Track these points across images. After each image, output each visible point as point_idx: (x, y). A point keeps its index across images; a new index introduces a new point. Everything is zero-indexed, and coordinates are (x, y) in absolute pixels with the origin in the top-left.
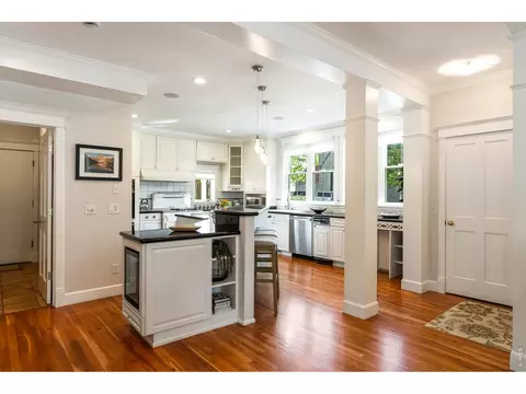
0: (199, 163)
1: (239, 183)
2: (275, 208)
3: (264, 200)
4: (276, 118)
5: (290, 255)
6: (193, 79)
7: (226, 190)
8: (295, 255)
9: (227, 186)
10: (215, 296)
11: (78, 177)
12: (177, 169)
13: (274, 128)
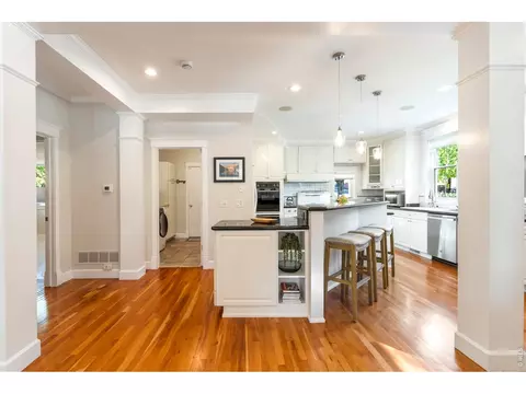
0: (336, 165)
1: (378, 181)
2: (418, 205)
3: (403, 198)
4: (403, 109)
5: (430, 257)
6: (289, 88)
7: (365, 187)
8: (435, 259)
9: (367, 185)
10: (284, 286)
11: (215, 181)
12: (316, 171)
13: (410, 120)
